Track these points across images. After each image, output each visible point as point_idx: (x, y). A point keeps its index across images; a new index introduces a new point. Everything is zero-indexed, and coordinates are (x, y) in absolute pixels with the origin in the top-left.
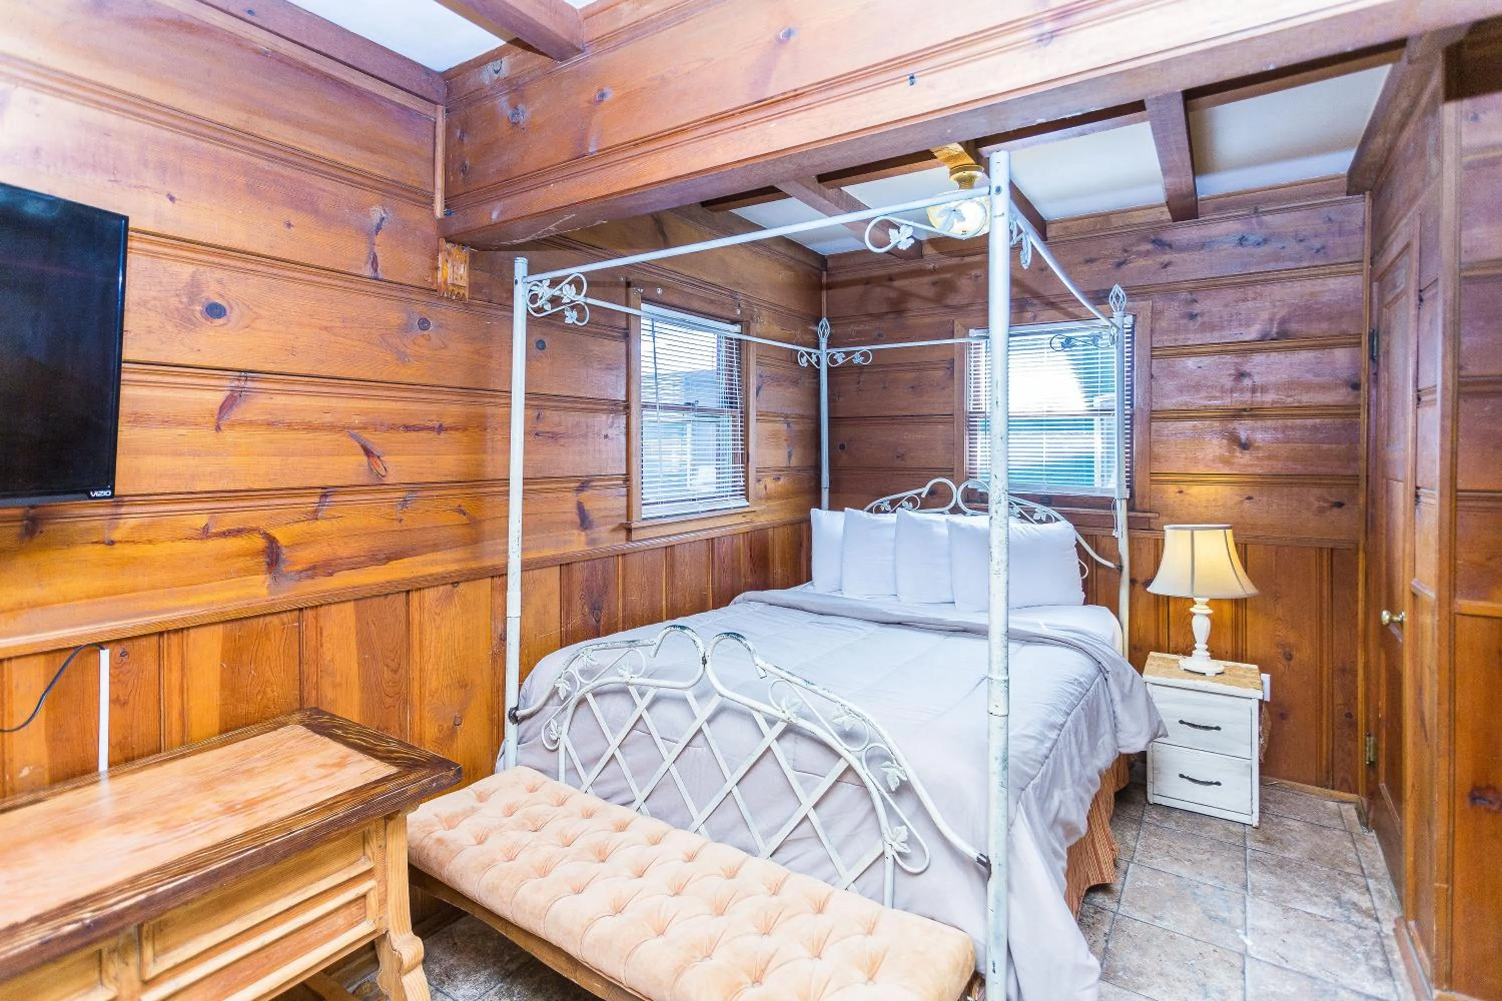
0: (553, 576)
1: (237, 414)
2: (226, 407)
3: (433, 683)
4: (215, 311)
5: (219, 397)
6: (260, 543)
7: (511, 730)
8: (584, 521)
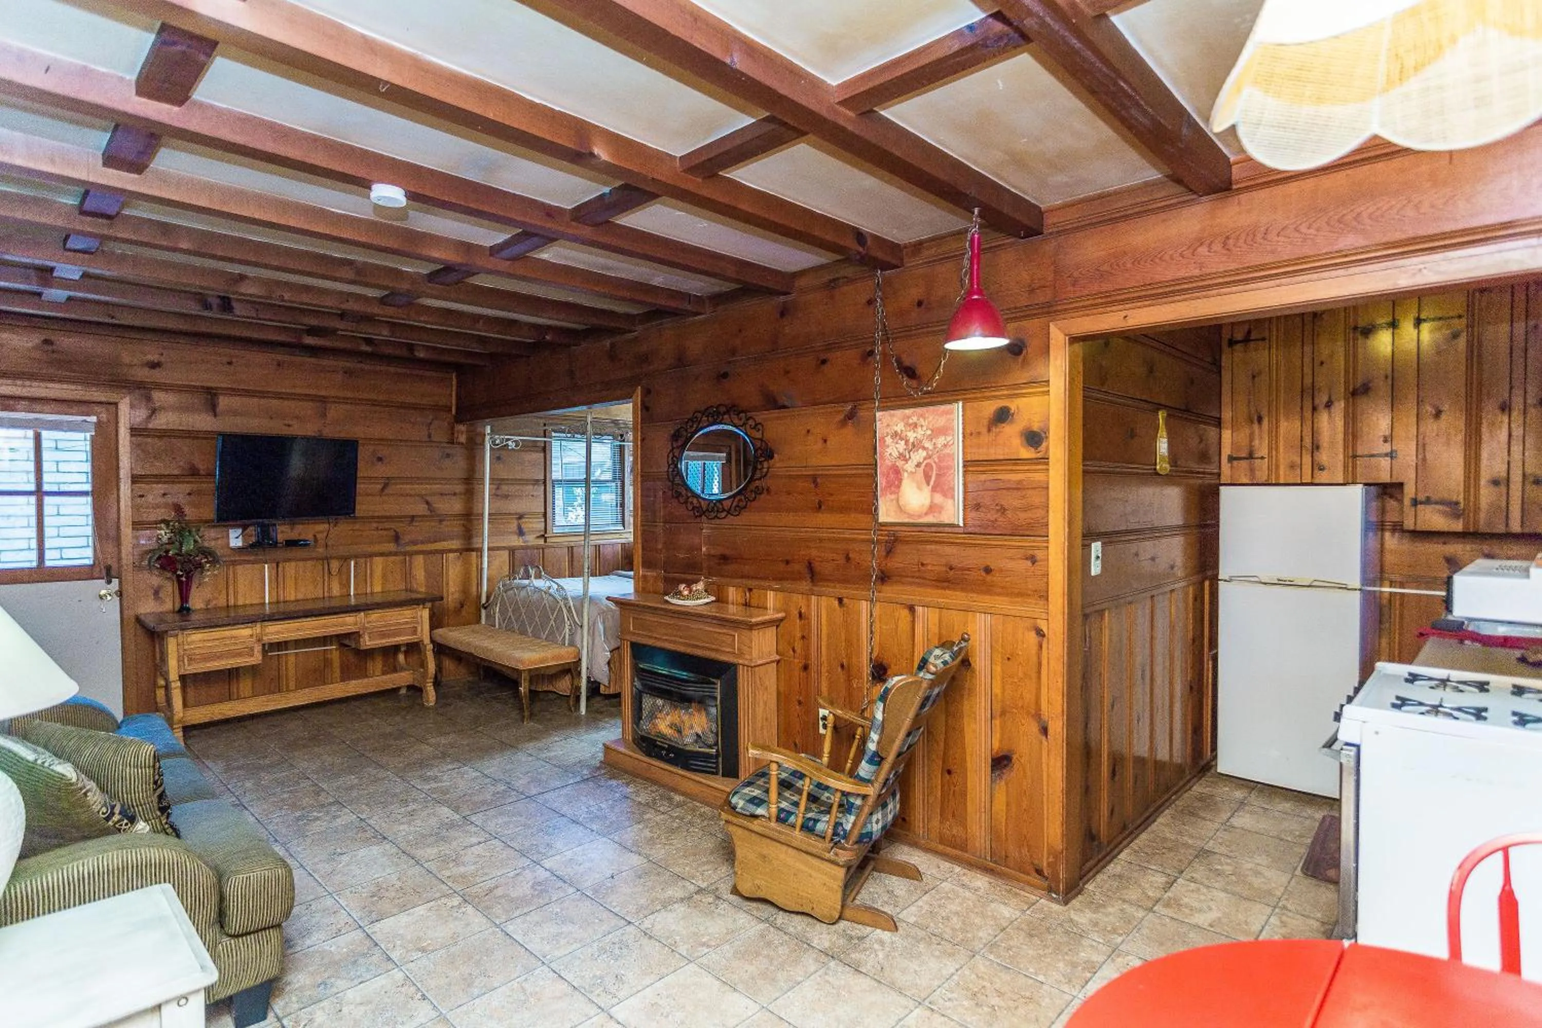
0: (505, 554)
1: (386, 491)
2: (383, 489)
3: (452, 590)
4: (380, 459)
5: (379, 487)
6: (393, 533)
7: (483, 612)
8: (521, 533)
